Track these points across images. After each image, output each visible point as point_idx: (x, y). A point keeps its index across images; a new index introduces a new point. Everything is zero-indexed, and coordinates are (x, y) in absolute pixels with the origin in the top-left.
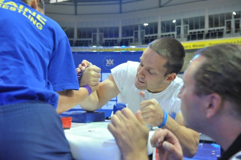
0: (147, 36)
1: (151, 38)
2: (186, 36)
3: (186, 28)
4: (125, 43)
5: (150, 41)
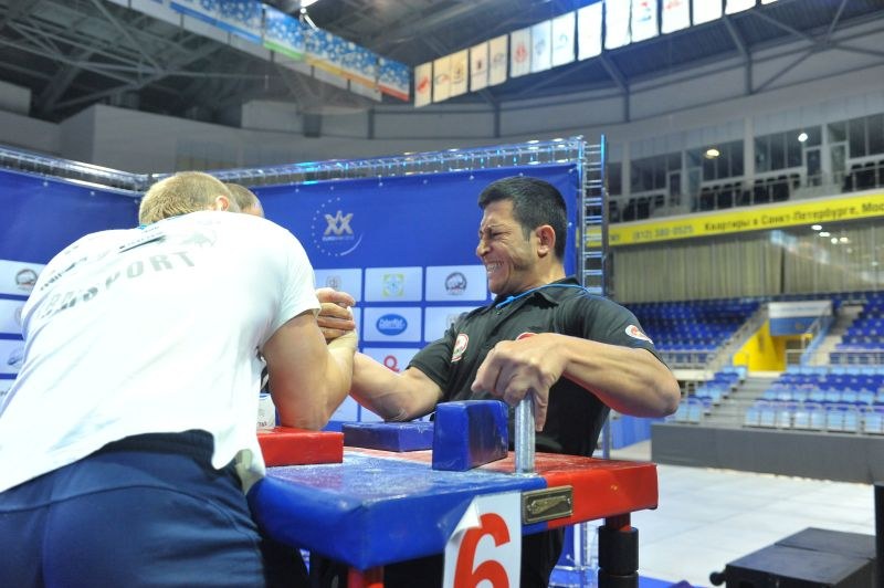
0: (711, 184)
1: (720, 190)
2: (839, 178)
3: (837, 154)
4: (639, 211)
5: (716, 198)
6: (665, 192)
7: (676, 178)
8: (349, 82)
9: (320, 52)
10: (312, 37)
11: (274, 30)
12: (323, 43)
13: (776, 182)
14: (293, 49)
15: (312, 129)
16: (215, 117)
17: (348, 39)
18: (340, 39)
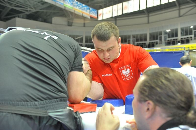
0: (170, 39)
1: (172, 41)
4: (152, 45)
5: (171, 43)
6: (158, 41)
7: (161, 37)
8: (83, 14)
9: (76, 7)
10: (74, 3)
11: (66, 2)
12: (77, 5)
13: (186, 39)
14: (70, 6)
15: (70, 24)
16: (45, 21)
17: (83, 3)
18: (81, 4)
